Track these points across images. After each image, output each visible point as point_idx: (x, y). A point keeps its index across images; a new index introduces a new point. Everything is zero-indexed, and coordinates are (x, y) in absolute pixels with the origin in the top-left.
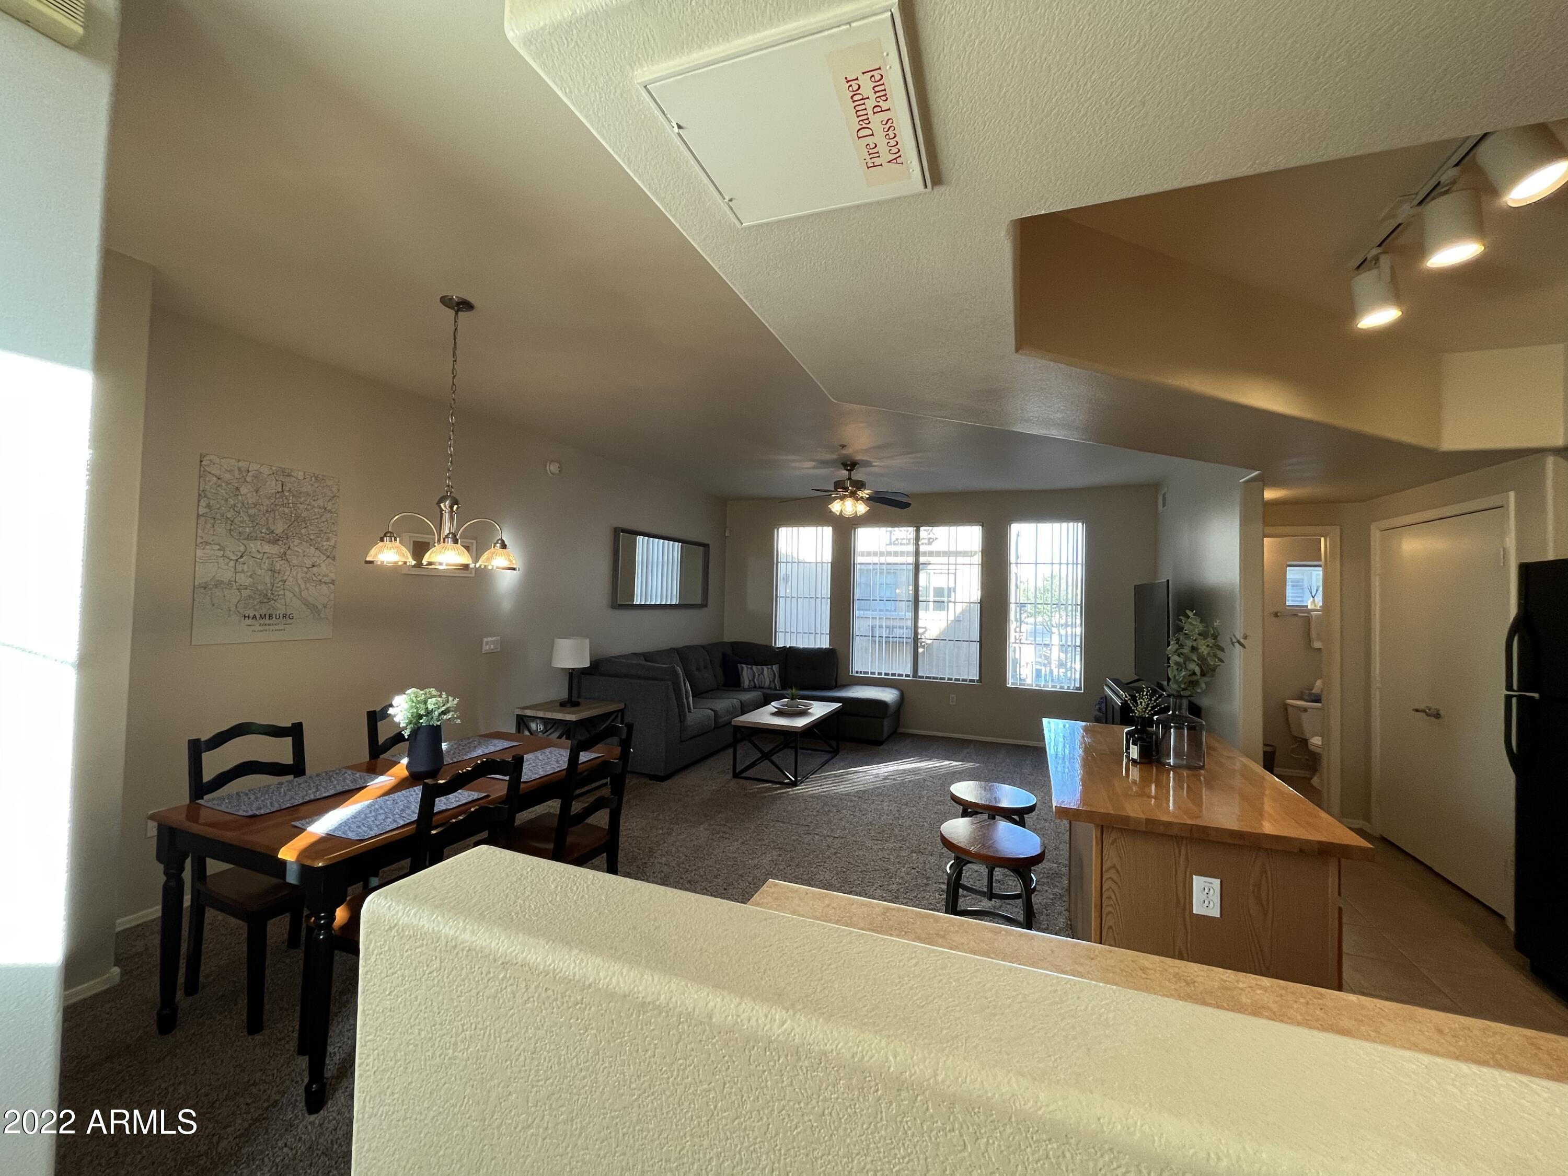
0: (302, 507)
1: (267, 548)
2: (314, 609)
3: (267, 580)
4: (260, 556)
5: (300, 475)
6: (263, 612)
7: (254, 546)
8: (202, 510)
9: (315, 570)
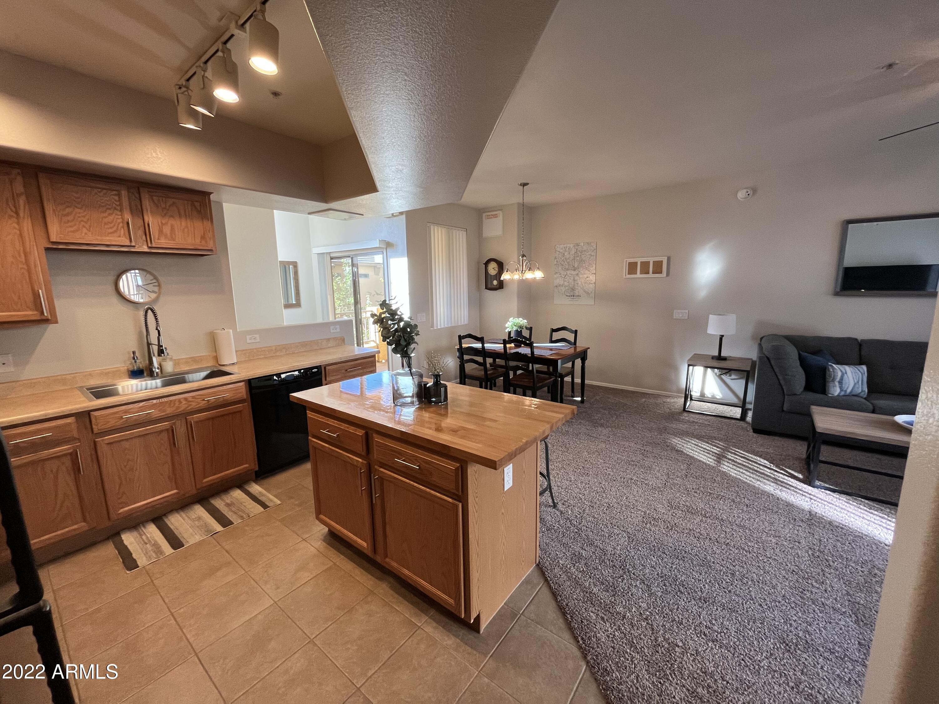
0: (583, 256)
1: (573, 272)
2: (588, 293)
3: (573, 283)
4: (570, 275)
5: (582, 244)
6: (572, 294)
7: (569, 272)
8: (555, 263)
9: (588, 279)
